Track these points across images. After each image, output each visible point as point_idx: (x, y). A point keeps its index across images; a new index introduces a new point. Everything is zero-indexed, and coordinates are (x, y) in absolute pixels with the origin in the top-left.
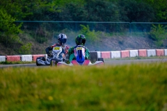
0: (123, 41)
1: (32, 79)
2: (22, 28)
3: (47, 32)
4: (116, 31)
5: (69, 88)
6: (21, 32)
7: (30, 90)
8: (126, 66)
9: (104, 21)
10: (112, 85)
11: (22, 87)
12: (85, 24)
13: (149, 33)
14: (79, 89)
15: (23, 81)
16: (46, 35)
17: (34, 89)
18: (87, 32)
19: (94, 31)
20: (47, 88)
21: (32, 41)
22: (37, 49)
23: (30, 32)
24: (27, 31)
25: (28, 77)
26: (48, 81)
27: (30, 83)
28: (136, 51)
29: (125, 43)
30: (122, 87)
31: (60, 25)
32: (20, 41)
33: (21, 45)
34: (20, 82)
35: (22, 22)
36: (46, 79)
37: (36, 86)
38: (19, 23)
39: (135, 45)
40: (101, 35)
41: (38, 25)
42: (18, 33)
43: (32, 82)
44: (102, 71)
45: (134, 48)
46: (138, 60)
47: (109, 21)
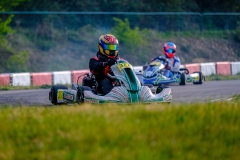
0: (189, 47)
1: (35, 131)
2: (12, 25)
3: (55, 32)
4: (176, 29)
5: (99, 150)
6: (11, 31)
7: (31, 151)
8: (197, 108)
9: (155, 11)
10: (175, 144)
11: (17, 145)
12: (122, 17)
13: (234, 32)
14: (116, 151)
15: (20, 134)
16: (53, 36)
17: (38, 150)
18: (125, 30)
19: (137, 28)
20: (61, 148)
21: (30, 47)
22: (38, 61)
23: (27, 31)
24: (21, 29)
25: (28, 128)
26: (62, 135)
27: (31, 138)
28: (212, 64)
29: (191, 50)
30: (191, 148)
31: (78, 19)
32: (9, 48)
33: (10, 54)
34: (13, 136)
35: (12, 14)
36: (59, 131)
37: (42, 145)
38: (7, 16)
39: (210, 53)
40: (150, 35)
41: (40, 18)
42: (5, 33)
43: (35, 136)
44: (156, 115)
45: (207, 58)
46: (215, 82)
47: (164, 10)
